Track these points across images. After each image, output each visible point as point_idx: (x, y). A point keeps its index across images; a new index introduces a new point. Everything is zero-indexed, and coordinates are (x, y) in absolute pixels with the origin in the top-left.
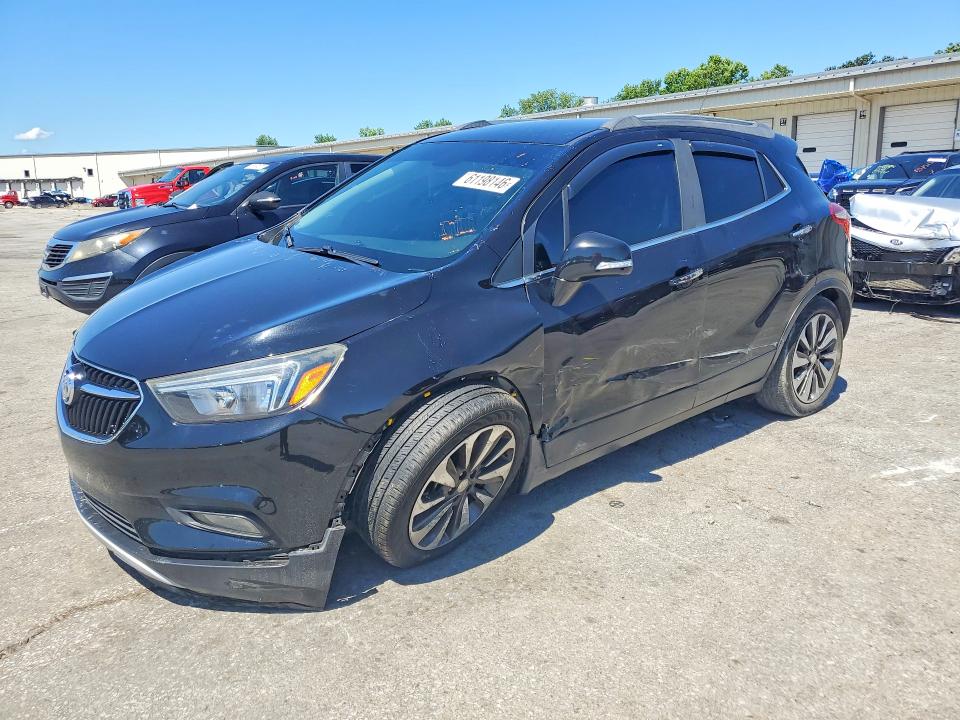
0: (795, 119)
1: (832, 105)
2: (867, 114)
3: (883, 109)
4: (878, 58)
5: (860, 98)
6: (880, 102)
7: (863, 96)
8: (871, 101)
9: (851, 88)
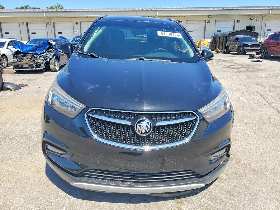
0: (27, 23)
1: (38, 20)
2: (50, 23)
3: (54, 23)
4: (31, 7)
5: (47, 19)
6: (53, 20)
7: (48, 18)
8: (50, 20)
9: (45, 15)
